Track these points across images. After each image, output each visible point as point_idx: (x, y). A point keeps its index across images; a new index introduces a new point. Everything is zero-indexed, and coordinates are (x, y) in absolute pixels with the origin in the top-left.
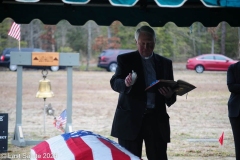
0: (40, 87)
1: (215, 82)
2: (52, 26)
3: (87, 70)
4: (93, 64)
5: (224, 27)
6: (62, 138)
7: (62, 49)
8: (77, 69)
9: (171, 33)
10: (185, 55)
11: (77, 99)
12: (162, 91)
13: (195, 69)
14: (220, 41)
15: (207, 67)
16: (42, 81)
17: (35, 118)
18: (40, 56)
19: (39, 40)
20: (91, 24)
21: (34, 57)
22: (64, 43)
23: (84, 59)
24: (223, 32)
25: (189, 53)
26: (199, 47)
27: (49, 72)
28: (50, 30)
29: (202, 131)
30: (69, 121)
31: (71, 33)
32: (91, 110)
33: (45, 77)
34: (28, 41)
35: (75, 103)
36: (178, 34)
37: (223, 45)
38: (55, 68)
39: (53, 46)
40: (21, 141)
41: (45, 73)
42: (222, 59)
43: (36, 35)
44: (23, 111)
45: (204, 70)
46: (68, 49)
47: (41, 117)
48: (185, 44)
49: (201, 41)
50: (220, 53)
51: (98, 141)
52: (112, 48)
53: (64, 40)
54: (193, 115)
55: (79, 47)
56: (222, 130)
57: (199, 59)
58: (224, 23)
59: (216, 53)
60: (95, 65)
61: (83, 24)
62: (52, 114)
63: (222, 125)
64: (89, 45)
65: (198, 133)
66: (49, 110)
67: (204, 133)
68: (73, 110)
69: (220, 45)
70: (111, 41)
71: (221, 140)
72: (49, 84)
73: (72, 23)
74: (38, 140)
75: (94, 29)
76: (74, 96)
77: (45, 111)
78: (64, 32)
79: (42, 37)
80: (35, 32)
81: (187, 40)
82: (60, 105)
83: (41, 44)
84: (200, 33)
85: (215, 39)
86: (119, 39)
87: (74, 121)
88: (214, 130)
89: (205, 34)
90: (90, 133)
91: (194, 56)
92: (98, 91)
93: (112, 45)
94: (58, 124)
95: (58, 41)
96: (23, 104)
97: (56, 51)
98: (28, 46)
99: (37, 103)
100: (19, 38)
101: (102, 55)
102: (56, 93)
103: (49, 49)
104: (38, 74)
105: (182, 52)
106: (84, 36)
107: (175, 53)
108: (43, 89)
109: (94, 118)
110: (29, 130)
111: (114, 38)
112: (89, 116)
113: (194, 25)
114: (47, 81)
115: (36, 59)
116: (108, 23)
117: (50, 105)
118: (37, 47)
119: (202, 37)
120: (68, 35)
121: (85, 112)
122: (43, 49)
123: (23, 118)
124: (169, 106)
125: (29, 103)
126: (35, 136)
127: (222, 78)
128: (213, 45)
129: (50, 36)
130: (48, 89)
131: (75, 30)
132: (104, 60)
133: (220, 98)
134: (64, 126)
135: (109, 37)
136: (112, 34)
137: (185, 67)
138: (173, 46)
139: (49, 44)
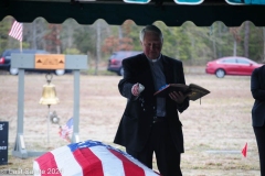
0: (44, 92)
1: (238, 88)
2: (57, 25)
3: (96, 74)
4: (103, 67)
5: (247, 27)
6: (69, 149)
7: (68, 50)
8: (84, 73)
9: (189, 34)
10: (204, 58)
11: (84, 106)
12: (172, 96)
13: (215, 73)
14: (243, 42)
15: (228, 71)
16: (46, 85)
17: (37, 127)
18: (44, 59)
19: (43, 41)
20: (100, 23)
21: (37, 60)
22: (70, 44)
23: (93, 62)
24: (246, 32)
25: (208, 56)
26: (220, 49)
27: (54, 76)
28: (55, 29)
29: (223, 141)
30: (76, 130)
31: (77, 33)
32: (100, 118)
33: (49, 82)
34: (30, 42)
35: (82, 111)
36: (196, 34)
37: (247, 47)
38: (60, 72)
39: (58, 48)
40: (23, 152)
41: (49, 77)
42: (245, 62)
43: (40, 36)
44: (25, 119)
45: (225, 74)
46: (74, 50)
47: (45, 126)
48: (204, 45)
49: (222, 42)
50: (243, 56)
51: (108, 152)
52: (124, 50)
53: (70, 41)
54: (213, 124)
55: (87, 48)
56: (246, 141)
57: (219, 63)
58: (247, 22)
59: (238, 55)
60: (105, 69)
61: (91, 23)
62: (57, 123)
63: (245, 135)
64: (98, 46)
65: (219, 144)
66: (53, 118)
67: (225, 144)
68: (81, 118)
69: (243, 47)
70: (122, 42)
71: (245, 152)
72: (54, 89)
73: (80, 22)
74: (41, 151)
75: (103, 29)
76: (81, 103)
77: (49, 119)
78: (71, 32)
79: (46, 38)
80: (38, 32)
81: (207, 42)
82: (65, 112)
83: (45, 45)
84: (221, 34)
85: (238, 40)
86: (131, 40)
87: (81, 130)
88: (236, 141)
89: (226, 35)
90: (100, 144)
91: (214, 59)
92: (108, 98)
93: (123, 46)
94: (64, 134)
95: (64, 42)
96: (25, 111)
97: (62, 53)
98: (30, 47)
99: (40, 111)
100: (20, 38)
101: (113, 58)
102: (61, 99)
103: (53, 51)
104: (41, 78)
105: (200, 54)
106: (93, 37)
107: (193, 55)
108: (47, 95)
109: (104, 127)
110: (32, 140)
111: (125, 39)
112: (98, 125)
113: (214, 24)
114: (51, 86)
115: (39, 61)
116: (120, 22)
117: (55, 112)
118: (40, 48)
119: (223, 38)
120: (74, 36)
121: (94, 120)
122: (48, 50)
123: (25, 127)
124: (181, 112)
125: (31, 111)
126: (38, 146)
127: (245, 84)
128: (235, 47)
129: (55, 36)
130: (52, 95)
131: (83, 30)
132: (115, 63)
133: (242, 105)
134: (70, 136)
135: (121, 37)
136: (124, 35)
137: (204, 71)
138: (191, 48)
139: (53, 46)
